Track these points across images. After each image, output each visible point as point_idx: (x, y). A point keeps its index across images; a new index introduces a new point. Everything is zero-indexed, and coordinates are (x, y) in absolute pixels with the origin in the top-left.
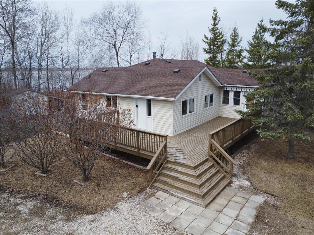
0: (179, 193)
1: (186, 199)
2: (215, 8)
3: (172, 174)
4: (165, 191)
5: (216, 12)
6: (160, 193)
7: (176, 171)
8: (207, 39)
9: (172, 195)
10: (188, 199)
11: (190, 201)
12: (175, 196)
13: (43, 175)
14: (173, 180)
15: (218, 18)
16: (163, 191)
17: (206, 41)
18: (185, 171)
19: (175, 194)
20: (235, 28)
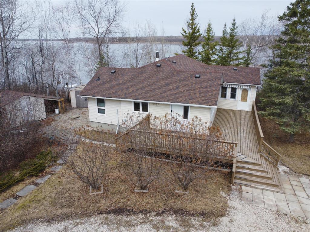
0: (259, 186)
1: (267, 189)
2: (193, 4)
3: (245, 171)
4: (245, 185)
5: (194, 8)
6: (243, 188)
7: (248, 169)
8: (185, 32)
9: (254, 187)
10: (269, 189)
11: (270, 191)
12: (257, 188)
13: (144, 191)
14: (248, 176)
15: (195, 14)
16: (245, 186)
17: (184, 34)
18: (255, 168)
19: (256, 187)
20: (210, 24)
